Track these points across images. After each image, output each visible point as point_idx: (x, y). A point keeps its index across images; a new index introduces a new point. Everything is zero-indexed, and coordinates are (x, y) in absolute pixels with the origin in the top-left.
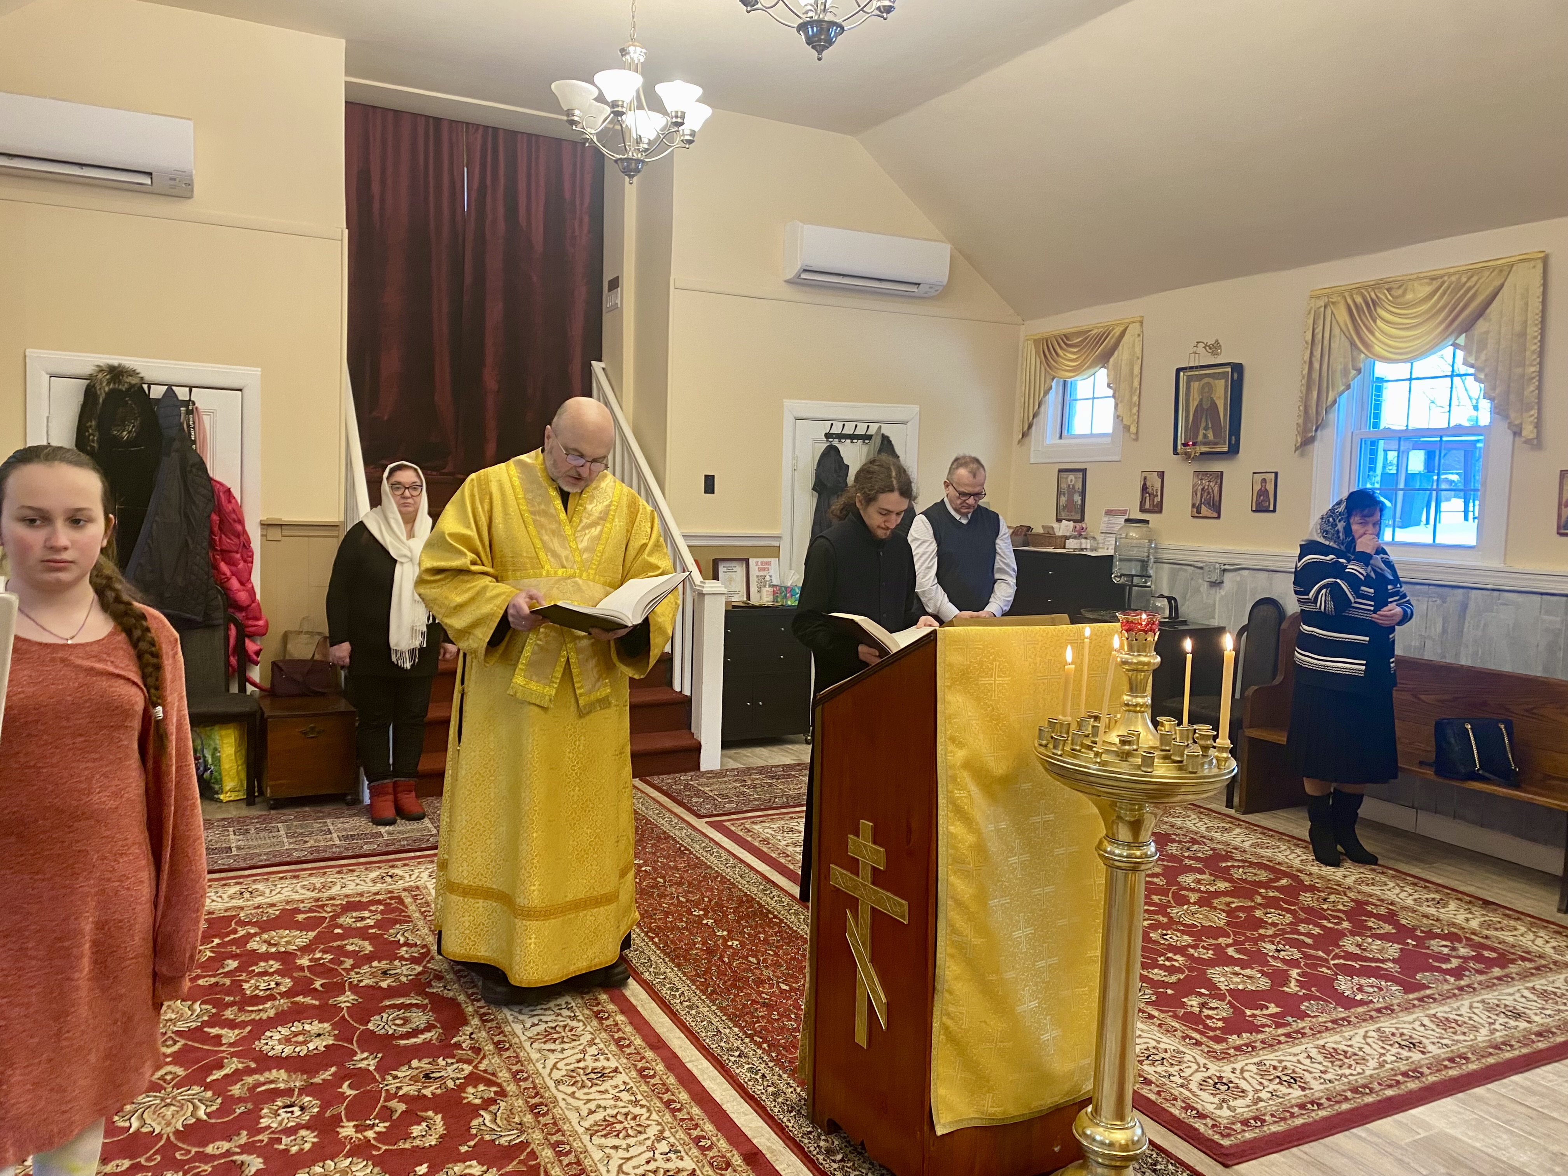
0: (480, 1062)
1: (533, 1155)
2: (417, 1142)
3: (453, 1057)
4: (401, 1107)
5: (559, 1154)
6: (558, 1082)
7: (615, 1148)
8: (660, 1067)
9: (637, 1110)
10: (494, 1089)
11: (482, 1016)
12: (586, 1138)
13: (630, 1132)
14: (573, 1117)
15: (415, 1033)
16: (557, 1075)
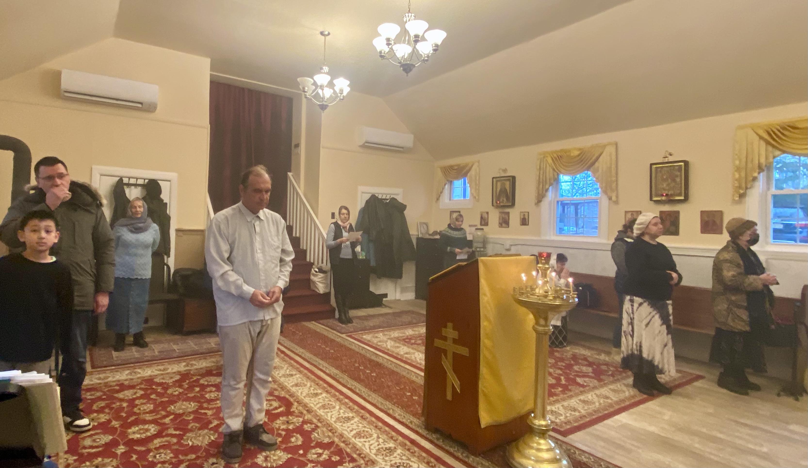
0: (304, 417)
1: (337, 445)
2: (295, 444)
3: (294, 415)
4: (283, 433)
5: (346, 445)
6: (335, 422)
7: (365, 442)
8: (368, 415)
9: (366, 429)
10: (313, 425)
11: (298, 402)
12: (353, 439)
13: (368, 436)
14: (345, 432)
15: (276, 408)
16: (334, 419)
